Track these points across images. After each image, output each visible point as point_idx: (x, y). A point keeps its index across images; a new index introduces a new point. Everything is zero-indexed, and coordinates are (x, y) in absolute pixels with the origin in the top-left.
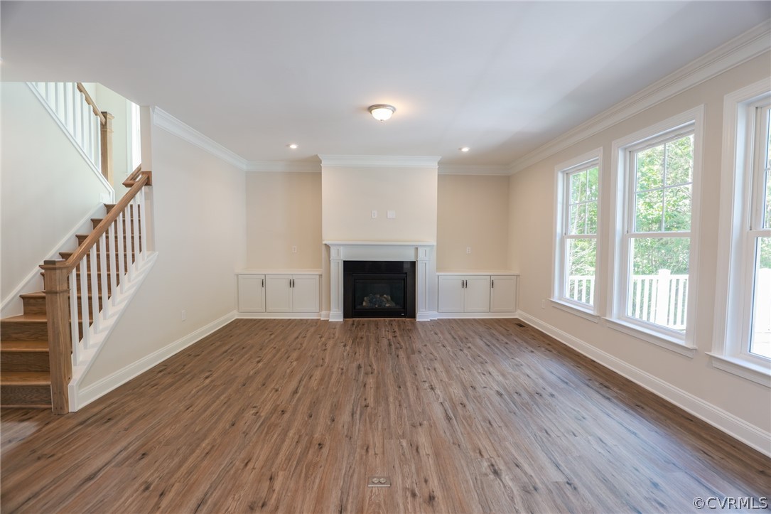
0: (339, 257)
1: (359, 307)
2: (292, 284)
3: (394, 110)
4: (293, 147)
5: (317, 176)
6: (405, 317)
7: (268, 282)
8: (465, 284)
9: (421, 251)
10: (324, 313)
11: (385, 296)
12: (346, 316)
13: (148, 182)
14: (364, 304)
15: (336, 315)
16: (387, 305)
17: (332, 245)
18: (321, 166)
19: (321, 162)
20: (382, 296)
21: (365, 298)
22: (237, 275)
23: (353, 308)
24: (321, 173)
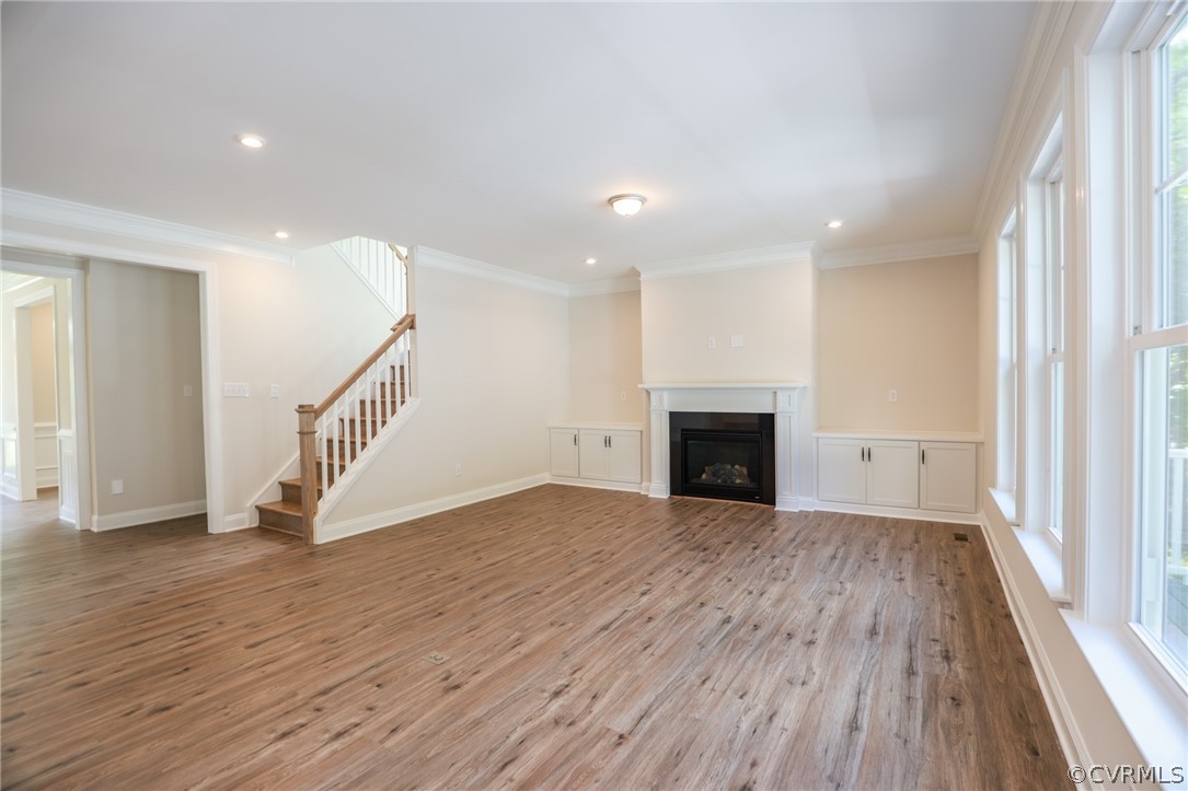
0: (663, 406)
1: (695, 481)
2: (608, 442)
3: (643, 200)
4: (591, 261)
5: (635, 294)
6: (761, 501)
7: (582, 438)
8: (867, 455)
9: (781, 397)
10: (645, 484)
11: (737, 467)
12: (673, 492)
13: (412, 327)
14: (704, 476)
15: (658, 487)
16: (738, 481)
17: (655, 389)
18: (639, 282)
19: (639, 274)
20: (733, 466)
21: (706, 468)
22: (549, 428)
23: (685, 480)
24: (640, 291)
